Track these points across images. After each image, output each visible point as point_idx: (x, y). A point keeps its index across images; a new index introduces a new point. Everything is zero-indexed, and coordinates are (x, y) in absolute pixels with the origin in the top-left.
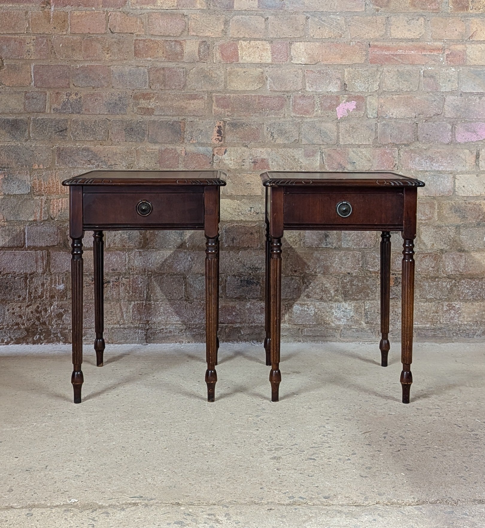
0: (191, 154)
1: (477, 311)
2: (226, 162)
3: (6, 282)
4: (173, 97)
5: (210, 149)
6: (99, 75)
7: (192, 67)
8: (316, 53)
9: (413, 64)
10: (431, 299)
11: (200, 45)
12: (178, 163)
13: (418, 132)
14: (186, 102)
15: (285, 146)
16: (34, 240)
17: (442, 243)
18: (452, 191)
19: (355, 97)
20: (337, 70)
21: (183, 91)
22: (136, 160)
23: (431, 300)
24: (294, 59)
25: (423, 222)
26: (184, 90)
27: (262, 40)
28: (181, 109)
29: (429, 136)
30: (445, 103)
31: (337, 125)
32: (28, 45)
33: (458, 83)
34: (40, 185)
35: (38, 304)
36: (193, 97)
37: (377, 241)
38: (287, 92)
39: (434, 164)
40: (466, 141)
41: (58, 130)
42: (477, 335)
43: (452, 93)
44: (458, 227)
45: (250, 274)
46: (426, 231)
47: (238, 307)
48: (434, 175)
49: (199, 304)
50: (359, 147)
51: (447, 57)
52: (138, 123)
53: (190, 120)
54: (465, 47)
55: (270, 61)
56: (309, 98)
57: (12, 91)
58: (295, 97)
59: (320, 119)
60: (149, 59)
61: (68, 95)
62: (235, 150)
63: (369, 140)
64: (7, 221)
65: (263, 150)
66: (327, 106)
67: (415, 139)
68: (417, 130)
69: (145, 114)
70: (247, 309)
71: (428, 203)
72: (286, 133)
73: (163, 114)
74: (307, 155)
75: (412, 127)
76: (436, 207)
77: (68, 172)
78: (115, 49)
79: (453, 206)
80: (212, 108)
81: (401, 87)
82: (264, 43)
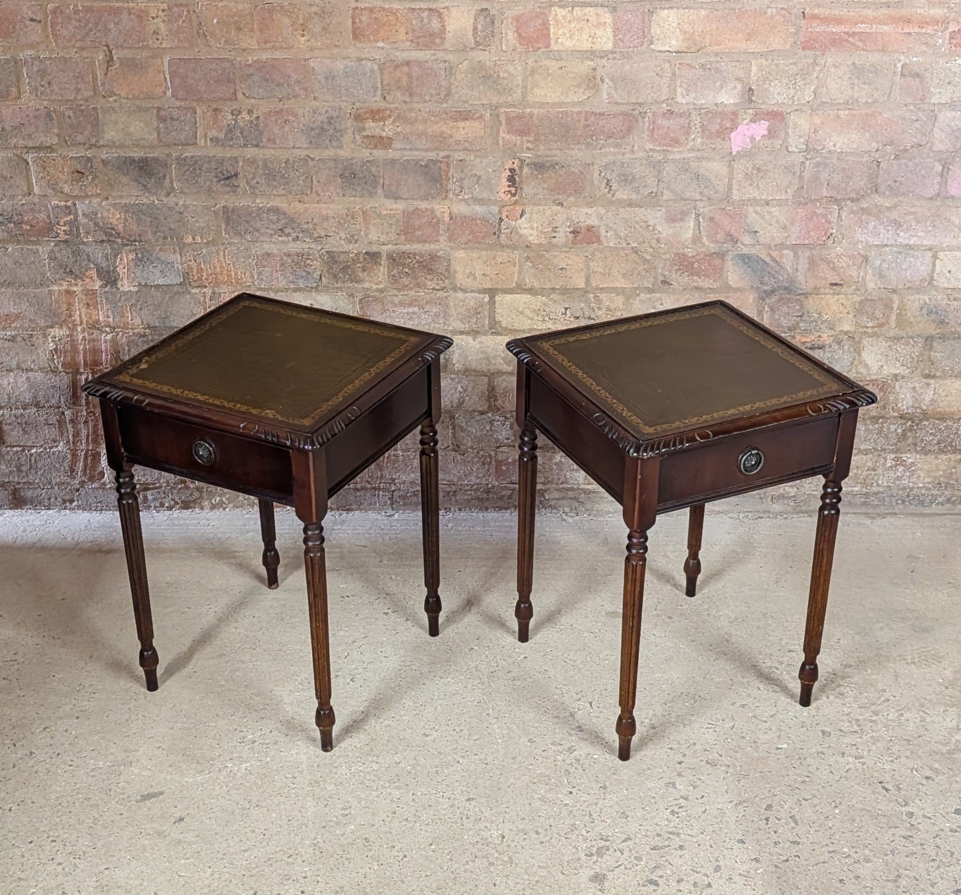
0: (461, 218)
1: (943, 467)
2: (524, 231)
4: (426, 115)
5: (495, 209)
6: (289, 77)
7: (463, 59)
8: (700, 30)
9: (883, 51)
10: (866, 450)
11: (476, 17)
12: (438, 234)
13: (880, 177)
14: (452, 124)
15: (631, 204)
17: (898, 364)
18: (928, 279)
19: (768, 114)
20: (737, 64)
21: (445, 105)
22: (363, 229)
23: (866, 452)
24: (656, 42)
25: (869, 330)
26: (446, 102)
27: (596, 6)
28: (441, 140)
29: (897, 184)
30: (936, 124)
31: (729, 166)
32: (155, 21)
34: (200, 270)
36: (464, 116)
38: (640, 104)
39: (902, 234)
41: (222, 177)
42: (938, 504)
43: (952, 105)
44: (929, 339)
46: (872, 345)
47: (540, 461)
48: (900, 253)
49: (476, 456)
50: (768, 204)
51: (951, 38)
52: (364, 164)
53: (459, 158)
55: (609, 46)
56: (681, 115)
57: (134, 108)
58: (654, 114)
59: (699, 154)
60: (380, 44)
61: (235, 113)
62: (539, 211)
63: (787, 192)
64: (149, 327)
65: (590, 211)
66: (713, 131)
67: (871, 190)
68: (878, 173)
69: (375, 147)
70: (555, 464)
71: (882, 299)
72: (634, 179)
73: (408, 147)
74: (671, 219)
75: (870, 168)
76: (895, 306)
77: (247, 249)
78: (316, 26)
79: (926, 303)
80: (498, 135)
81: (856, 95)
82: (600, 10)
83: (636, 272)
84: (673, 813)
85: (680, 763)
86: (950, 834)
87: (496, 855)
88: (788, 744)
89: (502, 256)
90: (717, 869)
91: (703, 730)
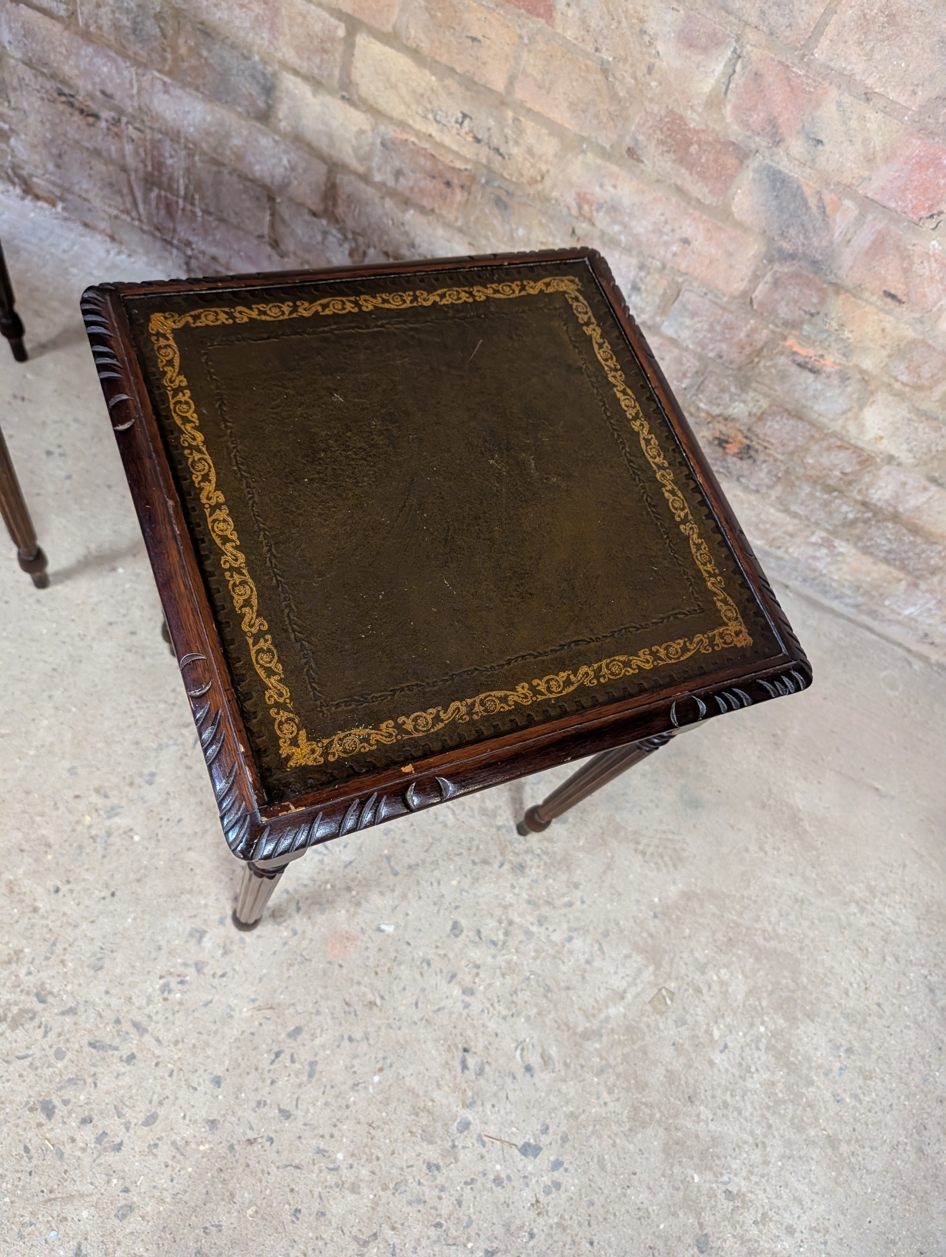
1: (875, 576)
17: (905, 447)
25: (897, 386)
37: (752, 362)
50: (868, 100)
74: (687, 39)
83: (593, 110)
86: (490, 1185)
88: (397, 926)
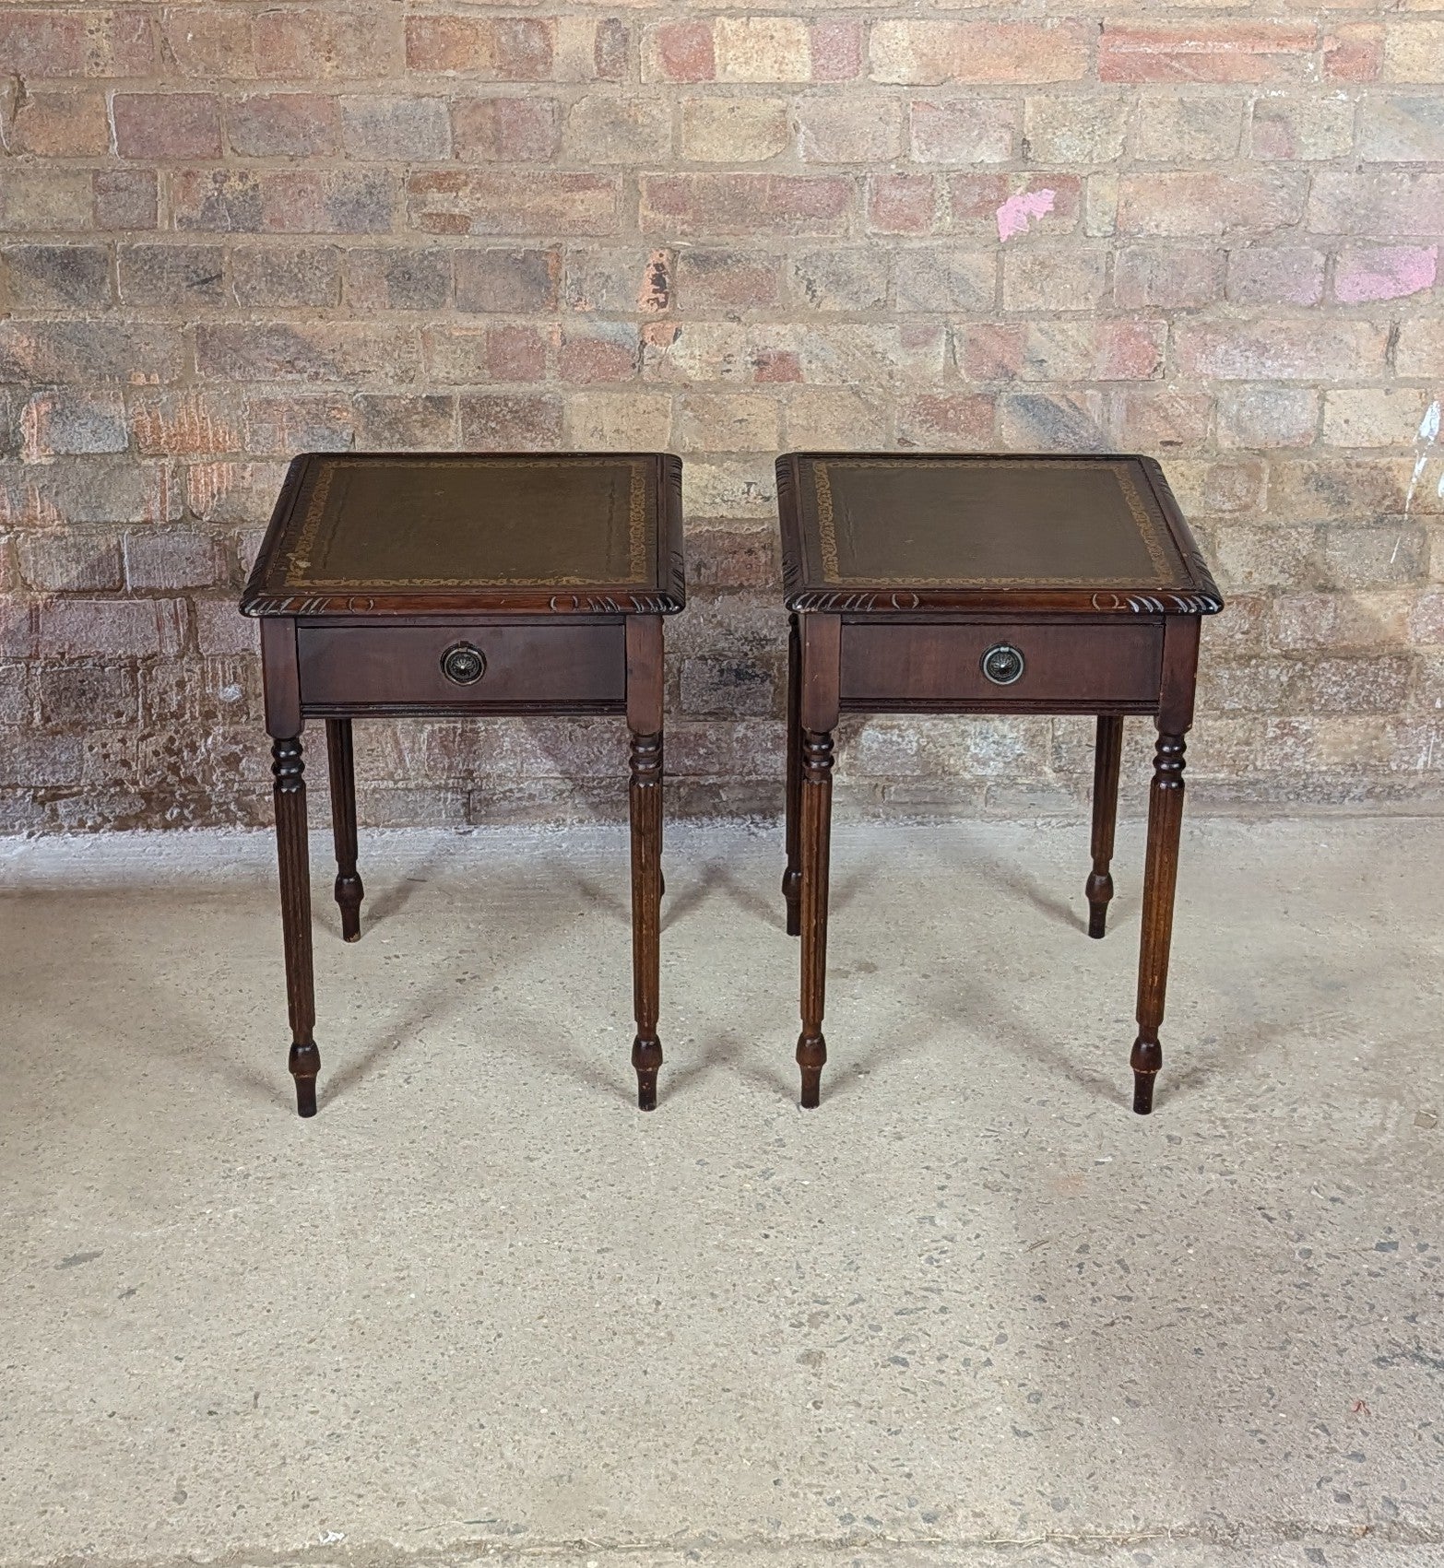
0: (580, 341)
2: (681, 362)
3: (79, 678)
4: (523, 182)
5: (633, 327)
6: (306, 122)
7: (578, 96)
8: (944, 51)
9: (1225, 81)
10: (1233, 710)
11: (600, 32)
12: (544, 368)
13: (1230, 273)
14: (563, 195)
15: (847, 318)
16: (148, 572)
18: (1314, 434)
19: (1053, 178)
20: (1002, 102)
22: (423, 360)
23: (1234, 714)
24: (877, 70)
25: (1227, 516)
26: (555, 162)
27: (784, 13)
28: (548, 219)
29: (1258, 286)
30: (1312, 193)
31: (998, 259)
32: (94, 37)
33: (1354, 137)
34: (157, 430)
35: (172, 733)
36: (582, 183)
38: (856, 165)
39: (1269, 363)
40: (1363, 298)
41: (196, 279)
42: (1352, 799)
43: (1335, 163)
44: (1321, 528)
45: (746, 654)
46: (1232, 540)
47: (712, 735)
48: (1267, 392)
49: (607, 730)
50: (1059, 318)
51: (1327, 61)
52: (426, 258)
53: (575, 249)
54: (1384, 29)
55: (806, 76)
56: (919, 181)
57: (57, 171)
58: (878, 180)
59: (950, 242)
60: (451, 73)
61: (219, 178)
62: (703, 330)
63: (1087, 299)
64: (70, 524)
65: (783, 330)
66: (970, 205)
67: (1218, 295)
68: (1227, 269)
69: (443, 230)
70: (737, 740)
71: (1243, 466)
72: (850, 281)
73: (495, 231)
74: (909, 343)
75: (1213, 261)
76: (1266, 477)
77: (233, 394)
78: (350, 45)
79: (1313, 472)
80: (636, 211)
81: (1187, 149)
82: (790, 22)
83: (858, 426)
84: (930, 1260)
85: (942, 1188)
87: (647, 1329)
88: (1114, 1156)
89: (646, 400)
90: (1002, 1339)
91: (978, 1140)
